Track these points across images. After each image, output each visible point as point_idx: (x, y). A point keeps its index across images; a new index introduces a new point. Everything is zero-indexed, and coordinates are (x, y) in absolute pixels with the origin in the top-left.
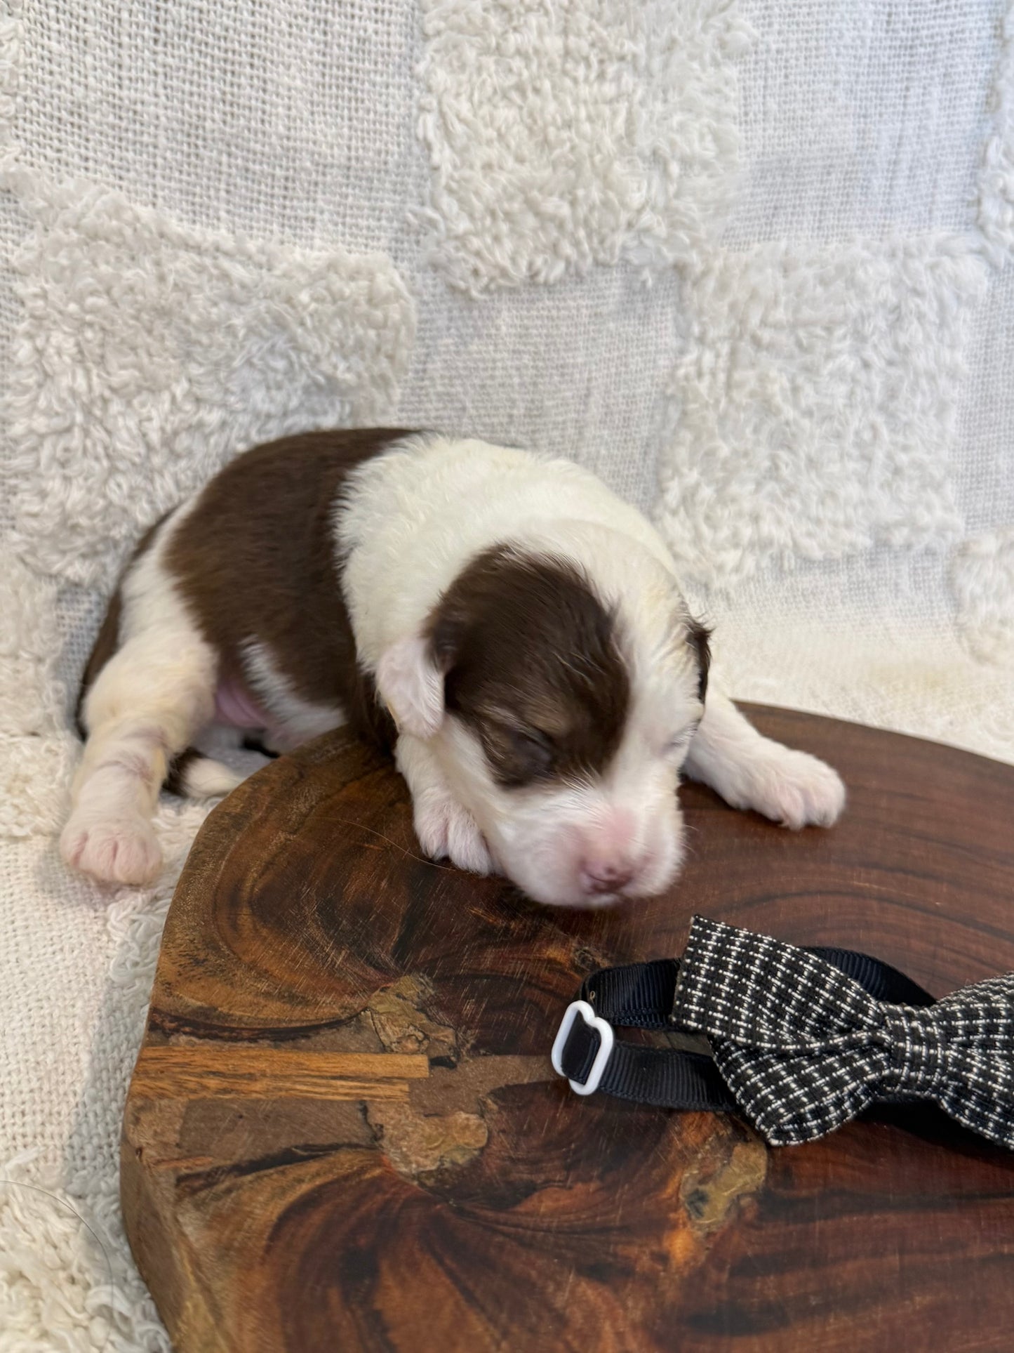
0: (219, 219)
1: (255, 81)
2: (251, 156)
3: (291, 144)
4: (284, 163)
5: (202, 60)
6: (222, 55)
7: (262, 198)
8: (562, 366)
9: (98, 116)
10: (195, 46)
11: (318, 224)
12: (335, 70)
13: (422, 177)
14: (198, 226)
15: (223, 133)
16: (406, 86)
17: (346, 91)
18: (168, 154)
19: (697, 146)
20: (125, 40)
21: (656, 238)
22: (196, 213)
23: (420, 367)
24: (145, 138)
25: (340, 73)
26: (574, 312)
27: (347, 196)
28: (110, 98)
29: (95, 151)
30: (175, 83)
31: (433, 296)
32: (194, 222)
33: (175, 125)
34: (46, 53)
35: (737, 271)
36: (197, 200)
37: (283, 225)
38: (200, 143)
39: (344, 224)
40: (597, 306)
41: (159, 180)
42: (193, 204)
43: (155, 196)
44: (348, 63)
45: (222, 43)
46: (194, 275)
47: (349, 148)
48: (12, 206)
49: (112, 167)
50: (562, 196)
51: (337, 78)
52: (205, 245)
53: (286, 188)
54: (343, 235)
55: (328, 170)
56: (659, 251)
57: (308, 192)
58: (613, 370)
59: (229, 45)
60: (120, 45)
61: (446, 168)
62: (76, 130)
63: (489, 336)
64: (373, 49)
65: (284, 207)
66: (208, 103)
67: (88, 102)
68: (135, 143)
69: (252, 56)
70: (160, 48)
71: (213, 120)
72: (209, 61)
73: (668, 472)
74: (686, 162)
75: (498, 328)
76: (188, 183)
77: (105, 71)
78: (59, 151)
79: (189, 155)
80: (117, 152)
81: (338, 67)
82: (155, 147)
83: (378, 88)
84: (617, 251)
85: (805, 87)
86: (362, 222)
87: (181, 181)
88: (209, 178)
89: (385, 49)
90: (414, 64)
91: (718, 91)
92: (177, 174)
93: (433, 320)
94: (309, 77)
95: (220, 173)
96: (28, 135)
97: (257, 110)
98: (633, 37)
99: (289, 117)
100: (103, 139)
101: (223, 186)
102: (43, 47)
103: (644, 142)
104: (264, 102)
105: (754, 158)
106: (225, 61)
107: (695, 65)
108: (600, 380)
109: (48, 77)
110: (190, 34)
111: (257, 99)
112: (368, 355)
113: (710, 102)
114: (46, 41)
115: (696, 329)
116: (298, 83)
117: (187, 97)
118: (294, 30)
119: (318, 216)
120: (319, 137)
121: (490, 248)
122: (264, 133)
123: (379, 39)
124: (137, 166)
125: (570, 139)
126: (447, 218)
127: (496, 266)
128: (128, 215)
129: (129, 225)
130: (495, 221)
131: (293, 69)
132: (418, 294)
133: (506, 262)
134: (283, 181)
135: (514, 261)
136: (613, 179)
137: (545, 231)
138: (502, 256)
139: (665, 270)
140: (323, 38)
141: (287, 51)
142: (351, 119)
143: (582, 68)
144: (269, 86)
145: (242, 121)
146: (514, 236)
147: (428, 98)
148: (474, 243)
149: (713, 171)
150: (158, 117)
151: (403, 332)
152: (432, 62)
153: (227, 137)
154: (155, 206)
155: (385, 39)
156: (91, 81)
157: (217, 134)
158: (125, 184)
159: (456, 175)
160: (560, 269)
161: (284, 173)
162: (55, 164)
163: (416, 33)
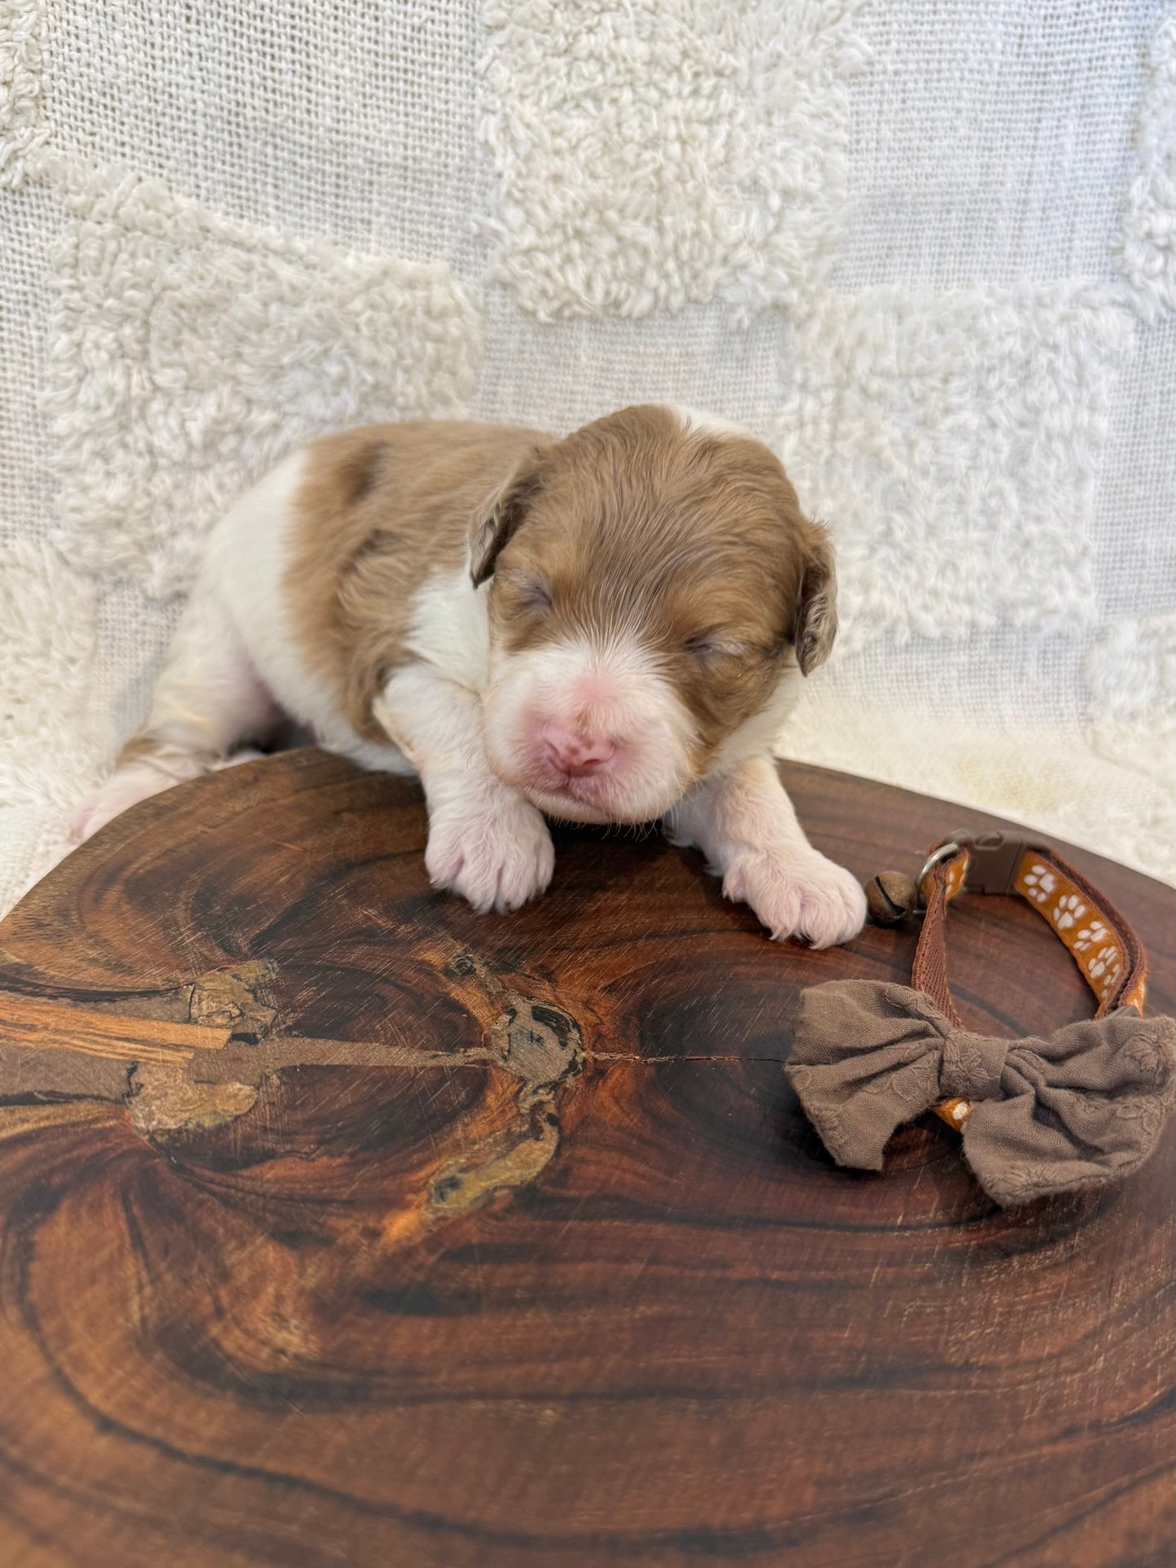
0: (268, 215)
1: (297, 66)
2: (298, 149)
3: (341, 138)
4: (334, 158)
5: (238, 40)
6: (259, 36)
7: (313, 195)
9: (131, 98)
10: (229, 25)
11: (374, 227)
12: (388, 60)
13: (486, 184)
14: (245, 222)
15: (266, 122)
16: (468, 83)
17: (401, 84)
18: (208, 142)
19: (800, 179)
20: (156, 16)
21: (753, 275)
22: (243, 205)
23: (491, 388)
24: (182, 125)
25: (394, 63)
26: (663, 349)
27: (405, 199)
28: (144, 79)
29: (132, 136)
30: (210, 65)
31: (503, 315)
32: (242, 217)
33: (212, 111)
34: (71, 28)
35: (844, 315)
36: (243, 193)
37: (336, 225)
38: (242, 131)
39: (403, 229)
40: (688, 345)
41: (200, 170)
42: (239, 197)
43: (198, 187)
44: (402, 53)
45: (258, 23)
46: (241, 274)
47: (406, 147)
48: (46, 192)
49: (151, 153)
50: (647, 221)
51: (391, 68)
52: (250, 242)
53: (338, 186)
54: (402, 240)
55: (383, 169)
56: (755, 290)
57: (362, 191)
59: (266, 25)
60: (151, 22)
61: (510, 175)
62: (109, 112)
64: (430, 38)
65: (337, 206)
66: (247, 88)
67: (119, 82)
68: (173, 128)
69: (293, 38)
70: (192, 26)
71: (254, 108)
72: (244, 42)
74: (787, 194)
75: (577, 358)
76: (232, 175)
77: (137, 50)
78: (92, 134)
79: (231, 144)
80: (154, 138)
81: (391, 57)
82: (195, 134)
83: (436, 83)
84: (710, 288)
85: (924, 114)
86: (424, 229)
87: (224, 172)
88: (255, 171)
89: (444, 39)
90: (476, 59)
91: (829, 116)
92: (219, 165)
93: (503, 342)
94: (360, 66)
95: (267, 165)
96: (58, 116)
97: (301, 98)
98: (732, 50)
99: (337, 108)
100: (139, 123)
101: (270, 180)
102: (68, 23)
104: (309, 90)
105: (864, 191)
106: (263, 43)
107: (803, 85)
109: (75, 55)
110: (223, 11)
111: (301, 87)
112: (426, 370)
114: (71, 16)
115: (798, 376)
116: (347, 72)
117: (224, 81)
118: (340, 13)
119: (374, 218)
120: (372, 132)
121: (561, 269)
122: (310, 125)
123: (436, 28)
124: (177, 154)
125: (654, 160)
126: (511, 230)
127: (567, 288)
128: (167, 207)
129: (169, 216)
130: (567, 240)
131: (340, 55)
132: (484, 311)
133: (578, 286)
134: (333, 179)
135: (589, 285)
136: (707, 208)
137: (626, 257)
138: (575, 278)
139: (764, 310)
140: (374, 24)
141: (333, 35)
142: (407, 115)
143: (674, 80)
144: (313, 73)
145: (285, 110)
146: (591, 260)
147: (491, 97)
148: (542, 260)
149: (818, 205)
150: (194, 102)
151: (464, 348)
152: (495, 58)
153: (271, 127)
154: (198, 196)
155: (443, 28)
156: (122, 60)
157: (258, 123)
158: (165, 172)
159: (520, 184)
160: (646, 301)
161: (334, 169)
162: (89, 149)
163: (478, 26)
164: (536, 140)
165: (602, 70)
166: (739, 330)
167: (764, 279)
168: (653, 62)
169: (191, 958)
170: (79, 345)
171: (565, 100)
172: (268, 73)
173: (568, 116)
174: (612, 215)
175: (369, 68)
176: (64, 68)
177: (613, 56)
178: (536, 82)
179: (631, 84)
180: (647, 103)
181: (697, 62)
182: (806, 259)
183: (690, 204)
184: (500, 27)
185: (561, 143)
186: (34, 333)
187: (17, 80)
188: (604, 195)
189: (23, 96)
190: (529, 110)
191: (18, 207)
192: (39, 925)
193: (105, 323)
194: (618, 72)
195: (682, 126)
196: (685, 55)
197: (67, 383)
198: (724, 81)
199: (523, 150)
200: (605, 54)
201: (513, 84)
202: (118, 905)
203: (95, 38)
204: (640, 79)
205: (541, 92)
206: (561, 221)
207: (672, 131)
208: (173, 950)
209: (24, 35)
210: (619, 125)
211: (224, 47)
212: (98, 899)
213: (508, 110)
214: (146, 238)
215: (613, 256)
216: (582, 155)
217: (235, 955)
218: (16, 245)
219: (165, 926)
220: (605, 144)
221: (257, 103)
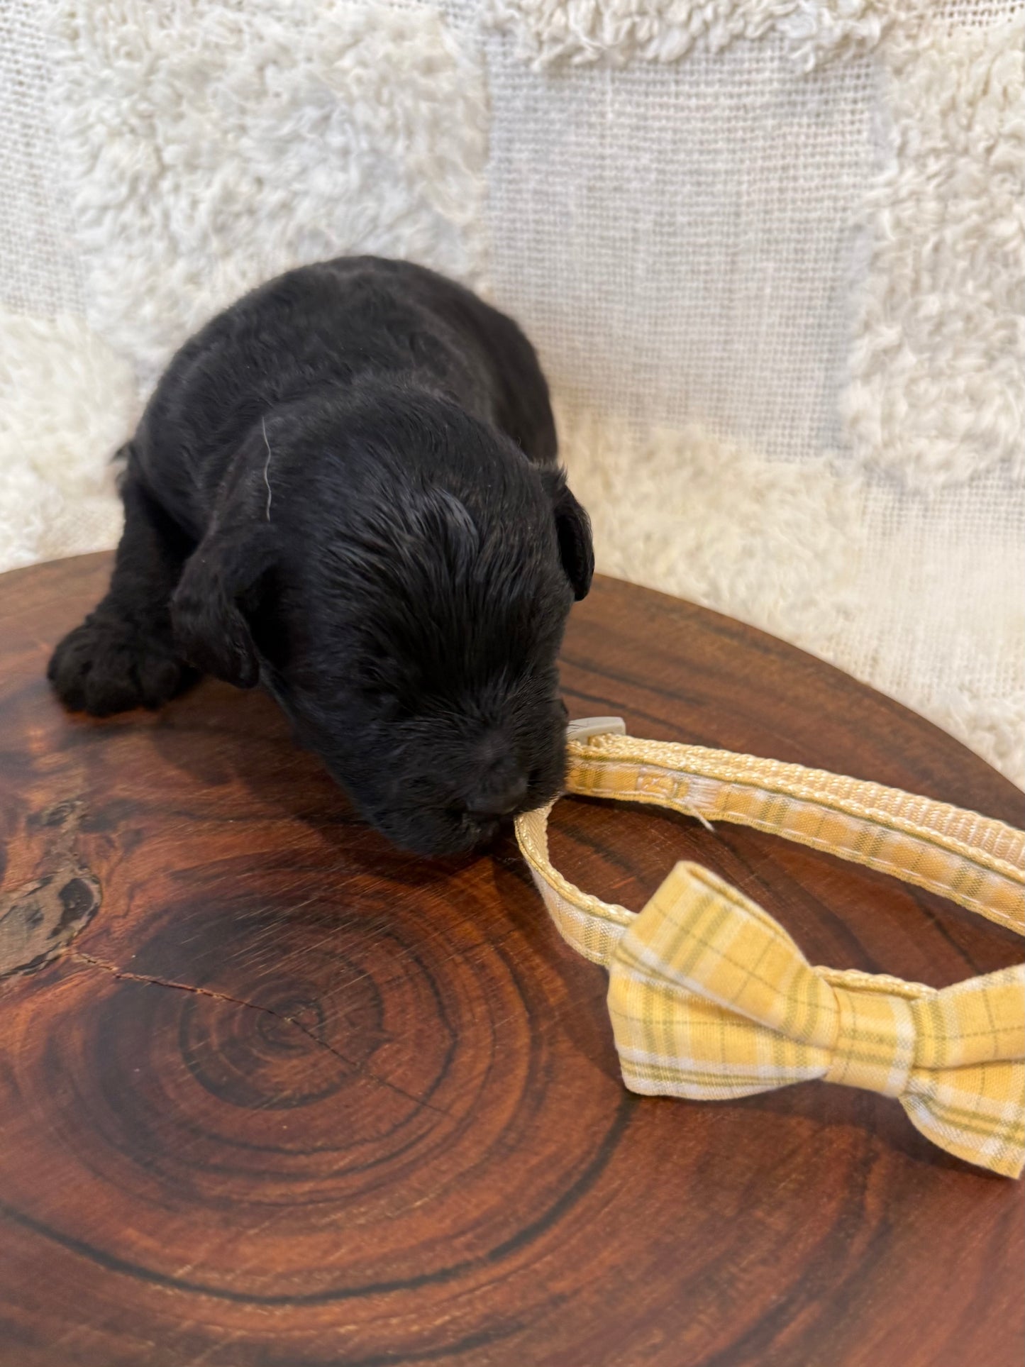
8: (698, 173)
26: (710, 100)
40: (747, 94)
58: (775, 184)
63: (590, 125)
75: (602, 116)
108: (755, 196)
115: (895, 137)
132: (482, 63)
139: (840, 45)
151: (461, 107)
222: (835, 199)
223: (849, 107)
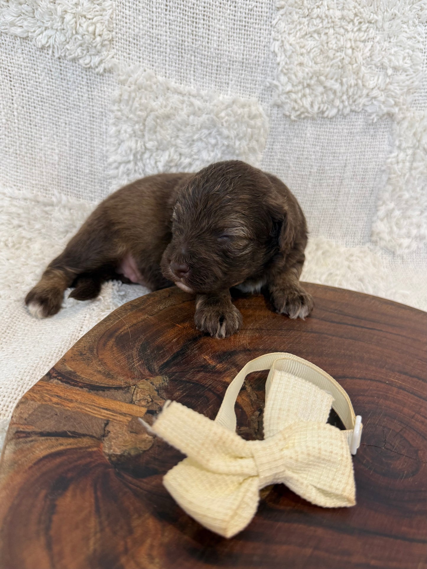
0: (191, 83)
1: (205, 26)
2: (203, 57)
3: (219, 52)
4: (216, 60)
5: (184, 17)
6: (192, 15)
7: (208, 74)
8: (334, 153)
9: (144, 40)
10: (181, 12)
11: (230, 85)
12: (239, 22)
13: (273, 68)
14: (182, 85)
15: (192, 47)
16: (268, 30)
17: (243, 31)
19: (401, 62)
20: (154, 10)
21: (379, 101)
22: (182, 79)
23: (271, 147)
24: (162, 49)
25: (241, 23)
26: (340, 130)
27: (242, 74)
28: (149, 33)
29: (143, 55)
30: (173, 27)
31: (277, 118)
32: (181, 84)
33: (173, 44)
34: (124, 15)
35: (418, 119)
36: (182, 75)
37: (216, 85)
38: (183, 51)
39: (240, 86)
40: (352, 129)
41: (167, 66)
42: (181, 76)
43: (166, 73)
44: (244, 19)
45: (192, 10)
46: (180, 105)
47: (243, 55)
48: (111, 75)
49: (149, 61)
50: (336, 80)
51: (240, 25)
52: (184, 93)
53: (217, 70)
54: (240, 90)
55: (234, 63)
56: (380, 107)
57: (226, 72)
58: (358, 157)
59: (195, 11)
60: (153, 12)
61: (282, 63)
62: (136, 46)
63: (301, 137)
64: (255, 13)
65: (216, 78)
66: (186, 35)
67: (140, 35)
68: (158, 51)
69: (204, 15)
70: (168, 13)
71: (188, 42)
72: (186, 18)
73: (380, 203)
74: (395, 69)
75: (306, 134)
76: (179, 68)
77: (147, 22)
78: (129, 54)
79: (179, 56)
80: (151, 55)
81: (240, 21)
82: (166, 53)
83: (256, 30)
84: (361, 106)
86: (249, 86)
87: (176, 67)
88: (187, 66)
89: (260, 13)
90: (272, 20)
91: (415, 38)
92: (174, 64)
93: (276, 128)
94: (228, 25)
95: (191, 64)
96: (117, 47)
97: (205, 38)
99: (218, 41)
100: (146, 49)
101: (192, 69)
102: (123, 13)
103: (377, 59)
104: (209, 35)
106: (193, 18)
107: (405, 26)
108: (351, 161)
109: (125, 25)
110: (179, 6)
111: (206, 34)
112: (248, 139)
113: (410, 42)
114: (124, 10)
115: (397, 143)
116: (223, 27)
117: (178, 33)
118: (222, 5)
119: (230, 82)
120: (231, 49)
121: (301, 99)
122: (208, 47)
123: (258, 9)
124: (159, 61)
125: (340, 56)
126: (282, 85)
127: (303, 106)
128: (154, 80)
129: (155, 84)
130: (304, 88)
131: (221, 21)
132: (270, 116)
133: (308, 106)
134: (216, 67)
135: (312, 106)
136: (361, 75)
137: (327, 94)
138: (306, 102)
139: (384, 115)
140: (234, 9)
141: (218, 14)
142: (244, 43)
143: (350, 26)
144: (211, 28)
145: (199, 42)
146: (313, 96)
147: (277, 34)
148: (293, 96)
149: (408, 73)
150: (166, 41)
151: (262, 130)
152: (279, 20)
153: (194, 49)
154: (166, 77)
155: (260, 10)
156: (141, 26)
157: (189, 48)
158: (154, 68)
159: (286, 67)
160: (334, 112)
161: (216, 64)
162: (128, 59)
163: (274, 7)
164: (294, 50)
165: (322, 22)
166: (373, 124)
167: (384, 103)
168: (343, 18)
169: (136, 373)
170: (119, 131)
171: (306, 34)
172: (194, 29)
173: (307, 40)
174: (322, 78)
175: (231, 25)
176: (120, 30)
177: (327, 16)
178: (295, 28)
179: (333, 27)
180: (339, 34)
181: (361, 18)
182: (402, 95)
183: (354, 73)
184: (282, 8)
185: (304, 51)
186: (104, 126)
187: (104, 34)
188: (320, 70)
189: (106, 40)
190: (292, 39)
191: (101, 81)
192: (81, 354)
193: (129, 124)
194: (328, 22)
195: (353, 42)
196: (356, 15)
197: (114, 145)
198: (371, 25)
199: (288, 53)
200: (324, 15)
201: (286, 29)
202: (112, 347)
203: (132, 18)
204: (337, 25)
205: (297, 32)
206: (302, 81)
207: (349, 45)
208: (130, 369)
209: (107, 17)
210: (327, 43)
211: (179, 20)
212: (105, 345)
213: (283, 39)
214: (146, 92)
215: (322, 94)
216: (312, 55)
217: (153, 373)
218: (100, 95)
219: (128, 358)
220: (321, 50)
221: (190, 40)
222: (376, 162)
223: (381, 133)
